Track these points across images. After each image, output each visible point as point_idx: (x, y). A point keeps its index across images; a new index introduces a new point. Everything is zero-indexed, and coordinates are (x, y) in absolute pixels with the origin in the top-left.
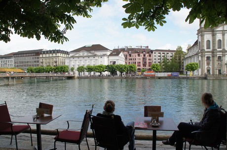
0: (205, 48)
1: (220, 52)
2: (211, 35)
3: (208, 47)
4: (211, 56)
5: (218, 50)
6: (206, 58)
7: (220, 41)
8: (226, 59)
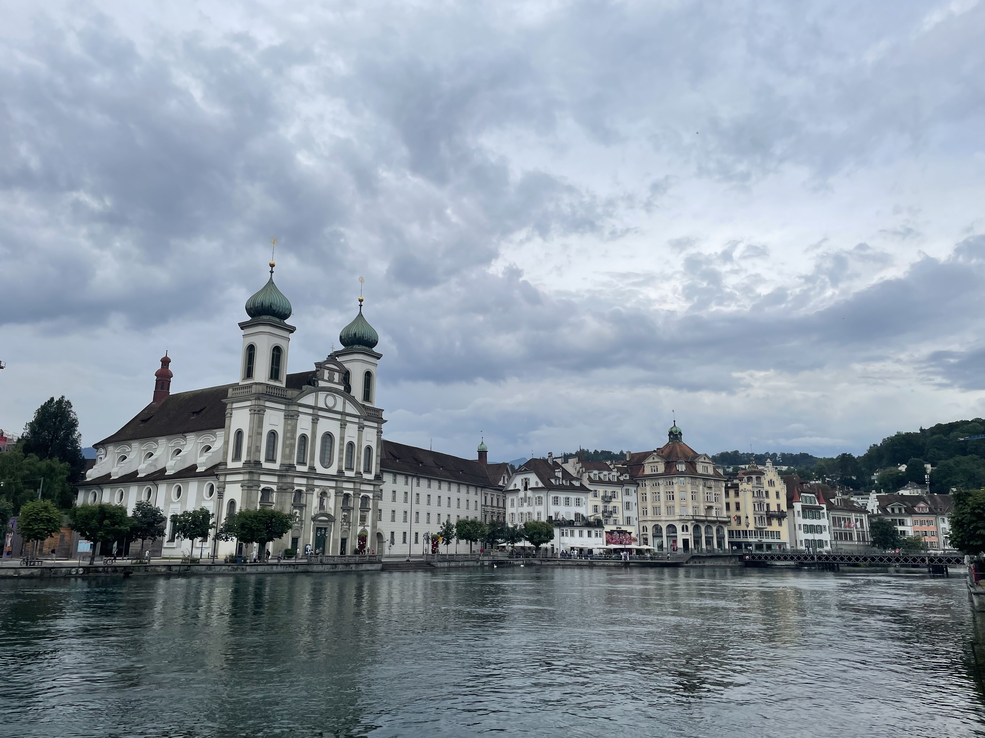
0: (262, 459)
1: (302, 475)
2: (282, 414)
3: (271, 459)
4: (274, 487)
5: (300, 468)
6: (260, 494)
7: (304, 437)
8: (315, 502)
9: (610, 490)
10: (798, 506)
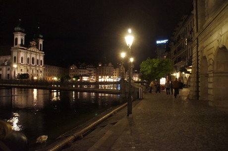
2: (24, 53)
7: (28, 58)
8: (32, 72)
9: (91, 69)
10: (127, 72)
